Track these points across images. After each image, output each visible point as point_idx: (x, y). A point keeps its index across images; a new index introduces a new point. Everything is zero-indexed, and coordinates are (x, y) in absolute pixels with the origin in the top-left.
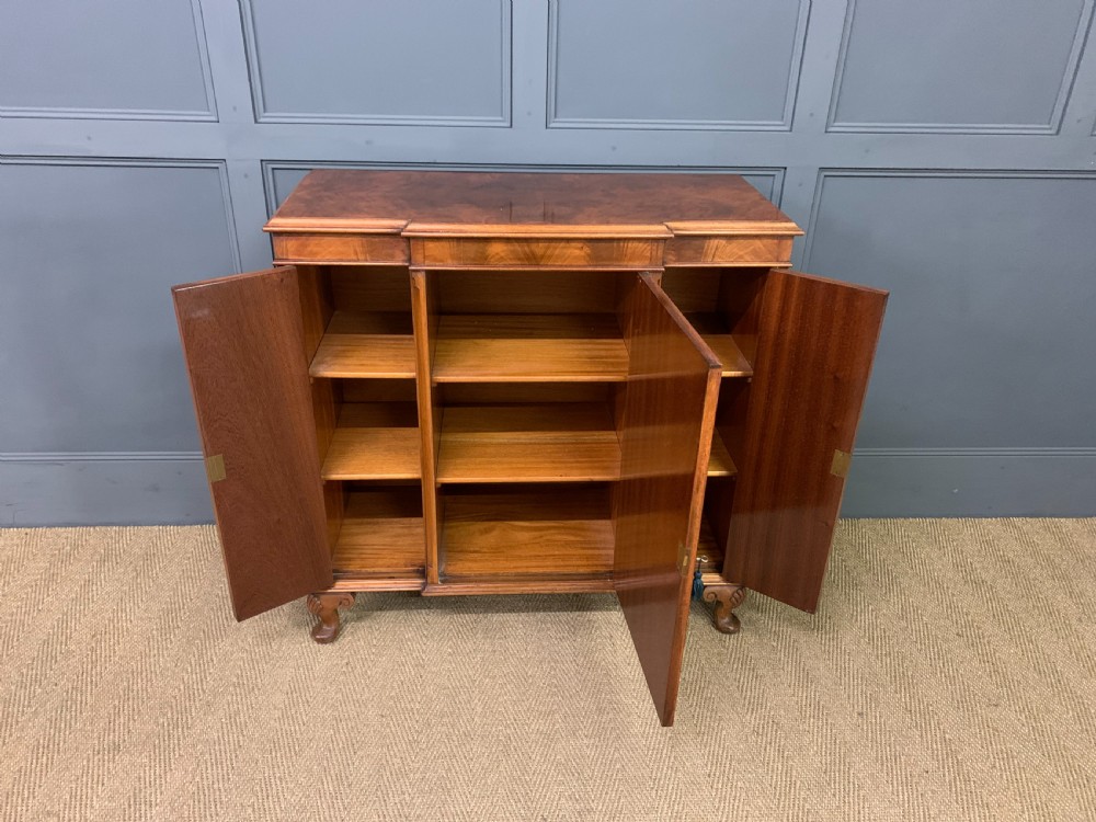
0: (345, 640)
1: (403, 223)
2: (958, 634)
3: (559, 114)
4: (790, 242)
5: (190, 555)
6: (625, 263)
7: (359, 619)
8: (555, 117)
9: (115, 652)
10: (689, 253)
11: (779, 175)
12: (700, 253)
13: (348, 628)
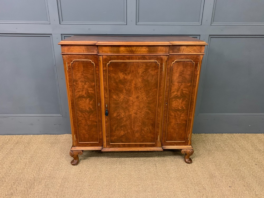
0: (80, 164)
1: (96, 42)
2: (255, 164)
3: (139, 21)
4: (204, 47)
5: (40, 142)
6: (158, 53)
7: (85, 159)
8: (138, 22)
9: (16, 168)
10: (176, 50)
11: (198, 37)
12: (179, 50)
13: (81, 162)
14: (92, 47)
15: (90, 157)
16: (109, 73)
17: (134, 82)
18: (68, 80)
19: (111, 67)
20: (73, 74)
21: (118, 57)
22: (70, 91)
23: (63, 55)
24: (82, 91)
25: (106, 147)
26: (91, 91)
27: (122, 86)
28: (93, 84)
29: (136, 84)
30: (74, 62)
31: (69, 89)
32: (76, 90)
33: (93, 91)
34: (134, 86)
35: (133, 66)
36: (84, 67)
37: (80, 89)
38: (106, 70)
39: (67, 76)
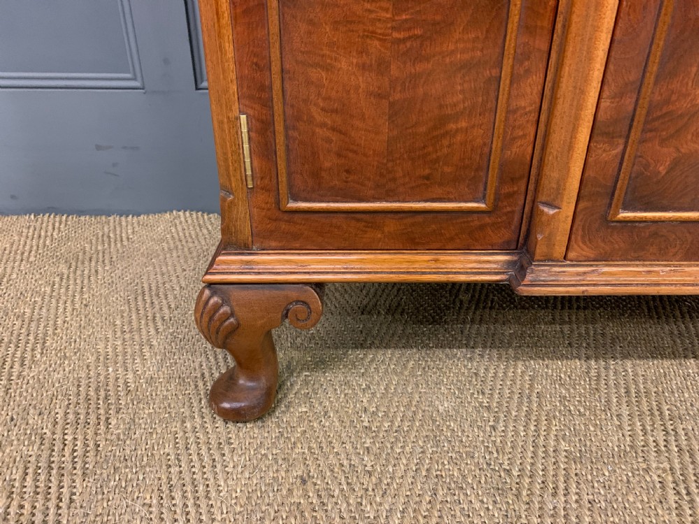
15: (360, 353)
25: (559, 250)
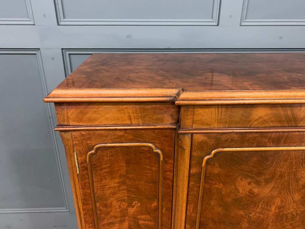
3: (248, 17)
14: (158, 106)
16: (205, 182)
17: (278, 201)
18: (79, 197)
19: (217, 165)
20: (95, 184)
21: (243, 140)
22: (86, 222)
23: (63, 133)
24: (122, 222)
26: (144, 220)
27: (241, 212)
28: (155, 204)
29: (284, 207)
30: (99, 152)
31: (83, 219)
32: (104, 219)
33: (151, 221)
34: (277, 211)
35: (286, 160)
36: (128, 162)
37: (116, 217)
38: (200, 174)
39: (77, 187)
